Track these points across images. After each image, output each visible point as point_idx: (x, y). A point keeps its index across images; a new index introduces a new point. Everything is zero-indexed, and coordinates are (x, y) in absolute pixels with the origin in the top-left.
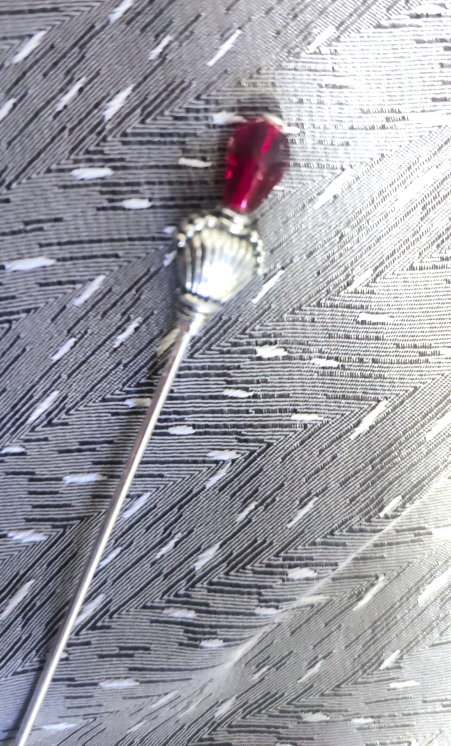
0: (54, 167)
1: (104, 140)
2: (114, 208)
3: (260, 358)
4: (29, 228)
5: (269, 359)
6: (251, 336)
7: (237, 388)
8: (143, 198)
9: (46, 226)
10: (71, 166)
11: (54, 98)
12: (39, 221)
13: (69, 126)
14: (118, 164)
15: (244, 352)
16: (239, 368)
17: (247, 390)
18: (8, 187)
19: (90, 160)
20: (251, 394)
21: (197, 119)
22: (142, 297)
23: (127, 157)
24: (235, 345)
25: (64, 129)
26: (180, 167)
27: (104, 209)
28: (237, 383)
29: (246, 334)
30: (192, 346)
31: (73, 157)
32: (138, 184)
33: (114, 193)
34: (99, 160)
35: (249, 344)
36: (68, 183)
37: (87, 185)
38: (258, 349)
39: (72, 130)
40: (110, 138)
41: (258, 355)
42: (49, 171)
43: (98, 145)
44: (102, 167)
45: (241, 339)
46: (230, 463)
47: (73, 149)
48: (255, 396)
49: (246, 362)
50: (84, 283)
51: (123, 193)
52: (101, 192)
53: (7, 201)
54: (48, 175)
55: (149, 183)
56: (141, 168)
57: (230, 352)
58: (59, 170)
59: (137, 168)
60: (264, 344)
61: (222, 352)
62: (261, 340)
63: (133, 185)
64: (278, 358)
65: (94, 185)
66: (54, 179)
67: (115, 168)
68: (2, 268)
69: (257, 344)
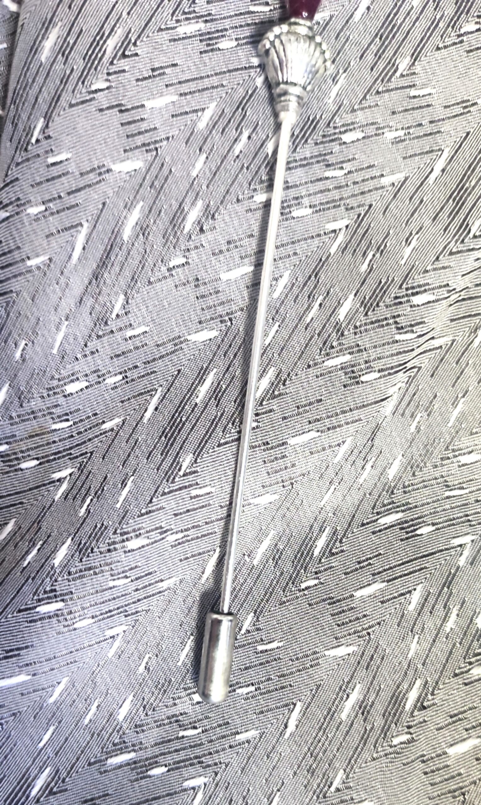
0: (163, 26)
2: (212, 50)
3: (346, 143)
4: (155, 74)
5: (352, 142)
6: (335, 128)
7: (335, 169)
8: (232, 40)
9: (167, 71)
10: (175, 25)
12: (161, 68)
15: (332, 141)
16: (332, 153)
17: (342, 169)
18: (135, 44)
19: (187, 19)
20: (346, 171)
22: (248, 114)
23: (213, 12)
24: (324, 136)
26: (251, 13)
27: (206, 52)
28: (334, 165)
29: (330, 127)
30: (293, 143)
31: (175, 18)
32: (226, 30)
33: (210, 39)
34: (193, 18)
35: (335, 134)
36: (176, 37)
37: (190, 37)
38: (342, 136)
41: (343, 141)
42: (161, 30)
44: (197, 22)
45: (329, 131)
46: (345, 229)
47: (174, 12)
48: (349, 172)
49: (336, 148)
50: (203, 110)
51: (217, 38)
52: (201, 41)
53: (136, 55)
54: (160, 33)
55: (232, 28)
56: (224, 18)
57: (322, 143)
58: (167, 29)
59: (221, 19)
60: (346, 131)
61: (316, 144)
62: (343, 129)
63: (222, 31)
64: (358, 140)
65: (195, 36)
66: (165, 36)
67: (206, 21)
68: (143, 106)
69: (340, 133)
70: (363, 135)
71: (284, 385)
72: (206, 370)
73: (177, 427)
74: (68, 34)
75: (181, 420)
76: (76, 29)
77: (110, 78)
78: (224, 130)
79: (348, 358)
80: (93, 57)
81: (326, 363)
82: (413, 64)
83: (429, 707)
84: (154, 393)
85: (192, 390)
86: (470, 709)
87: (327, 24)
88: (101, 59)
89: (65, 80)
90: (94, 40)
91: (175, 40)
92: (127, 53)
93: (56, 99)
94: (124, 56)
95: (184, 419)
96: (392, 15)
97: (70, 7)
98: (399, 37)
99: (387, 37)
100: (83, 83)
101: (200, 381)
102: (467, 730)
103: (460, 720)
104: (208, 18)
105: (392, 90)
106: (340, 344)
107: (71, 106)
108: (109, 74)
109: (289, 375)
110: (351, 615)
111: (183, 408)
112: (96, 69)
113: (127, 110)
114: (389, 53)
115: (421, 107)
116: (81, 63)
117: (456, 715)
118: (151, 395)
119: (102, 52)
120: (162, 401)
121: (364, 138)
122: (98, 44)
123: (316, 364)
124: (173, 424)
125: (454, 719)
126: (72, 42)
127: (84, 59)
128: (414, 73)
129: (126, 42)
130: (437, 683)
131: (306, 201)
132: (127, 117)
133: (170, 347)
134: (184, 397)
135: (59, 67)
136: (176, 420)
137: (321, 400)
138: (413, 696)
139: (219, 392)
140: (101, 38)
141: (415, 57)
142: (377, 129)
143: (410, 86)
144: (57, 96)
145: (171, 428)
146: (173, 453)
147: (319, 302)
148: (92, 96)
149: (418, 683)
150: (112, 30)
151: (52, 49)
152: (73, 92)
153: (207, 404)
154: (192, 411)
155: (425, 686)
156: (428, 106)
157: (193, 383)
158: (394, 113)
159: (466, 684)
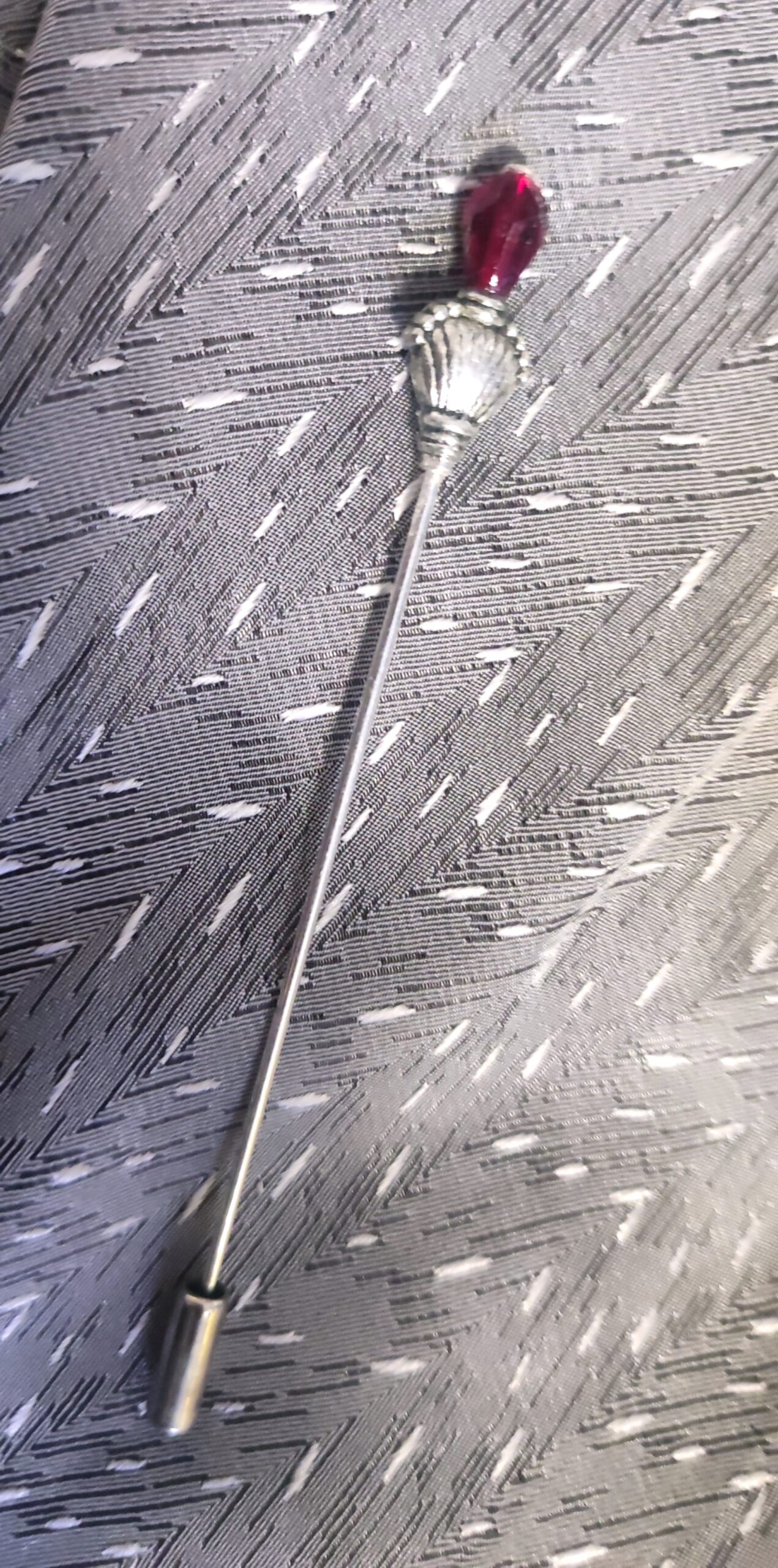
0: (235, 264)
1: (299, 223)
2: (319, 317)
3: (534, 512)
4: (210, 349)
5: (547, 511)
6: (520, 482)
7: (508, 557)
8: (357, 301)
9: (231, 346)
10: (259, 263)
11: (228, 171)
12: (223, 340)
13: (250, 209)
14: (320, 256)
15: (512, 505)
16: (507, 527)
17: (521, 557)
18: (179, 293)
19: (282, 253)
20: (528, 563)
21: (417, 187)
22: (368, 439)
23: (331, 246)
24: (498, 495)
25: (244, 212)
26: (402, 255)
27: (307, 317)
28: (507, 549)
29: (512, 480)
30: (442, 502)
31: (259, 250)
32: (350, 281)
33: (318, 295)
34: (294, 253)
35: (518, 492)
36: (257, 286)
37: (283, 287)
38: (529, 498)
39: (253, 214)
40: (305, 222)
41: (530, 508)
42: (231, 269)
43: (291, 231)
44: (300, 261)
45: (507, 486)
46: (509, 663)
47: (259, 239)
48: (534, 566)
49: (516, 519)
50: (288, 423)
51: (330, 294)
52: (301, 295)
53: (180, 312)
54: (229, 276)
55: (362, 279)
56: (351, 259)
57: (493, 506)
58: (243, 269)
59: (344, 260)
60: (538, 491)
61: (483, 507)
62: (532, 487)
63: (342, 282)
64: (559, 509)
65: (291, 286)
66: (237, 281)
67: (316, 262)
68: (180, 406)
69: (529, 492)
70: (568, 501)
71: (365, 917)
72: (231, 875)
73: (166, 978)
74: (59, 268)
75: (176, 964)
76: (73, 260)
77: (125, 353)
78: (321, 462)
79: (479, 892)
80: (99, 314)
81: (442, 894)
82: (675, 388)
83: (530, 1479)
84: (135, 903)
85: (204, 909)
86: (598, 1492)
87: (534, 292)
88: (113, 318)
89: (40, 354)
90: (105, 281)
91: (254, 291)
92: (163, 308)
93: (20, 385)
94: (157, 313)
95: (181, 963)
96: (651, 296)
97: (68, 218)
98: (658, 335)
99: (637, 333)
100: (74, 360)
101: (218, 894)
102: (586, 1529)
103: (578, 1509)
104: (318, 257)
105: (629, 429)
106: (471, 866)
107: (47, 399)
108: (123, 346)
109: (375, 902)
110: (422, 1308)
111: (182, 942)
112: (101, 336)
113: (149, 412)
114: (636, 361)
115: (677, 468)
116: (76, 325)
117: (572, 1500)
118: (129, 907)
119: (117, 305)
120: (147, 922)
121: (568, 507)
122: (111, 290)
123: (424, 892)
124: (162, 970)
125: (570, 1506)
126: (62, 283)
127: (82, 316)
128: (674, 405)
129: (163, 288)
130: (549, 1440)
131: (449, 608)
132: (146, 424)
133: (173, 822)
134: (187, 922)
135: (33, 327)
136: (166, 964)
137: (424, 956)
138: (507, 1456)
139: (250, 918)
140: (119, 278)
141: (681, 374)
142: (594, 495)
143: (663, 427)
144: (22, 381)
145: (156, 978)
146: (154, 1024)
147: (445, 785)
148: (86, 384)
149: (520, 1435)
150: (141, 264)
151: (26, 291)
152: (54, 374)
153: (226, 939)
154: (198, 949)
155: (530, 1440)
156: (690, 467)
157: (206, 897)
158: (627, 470)
159: (597, 1447)
